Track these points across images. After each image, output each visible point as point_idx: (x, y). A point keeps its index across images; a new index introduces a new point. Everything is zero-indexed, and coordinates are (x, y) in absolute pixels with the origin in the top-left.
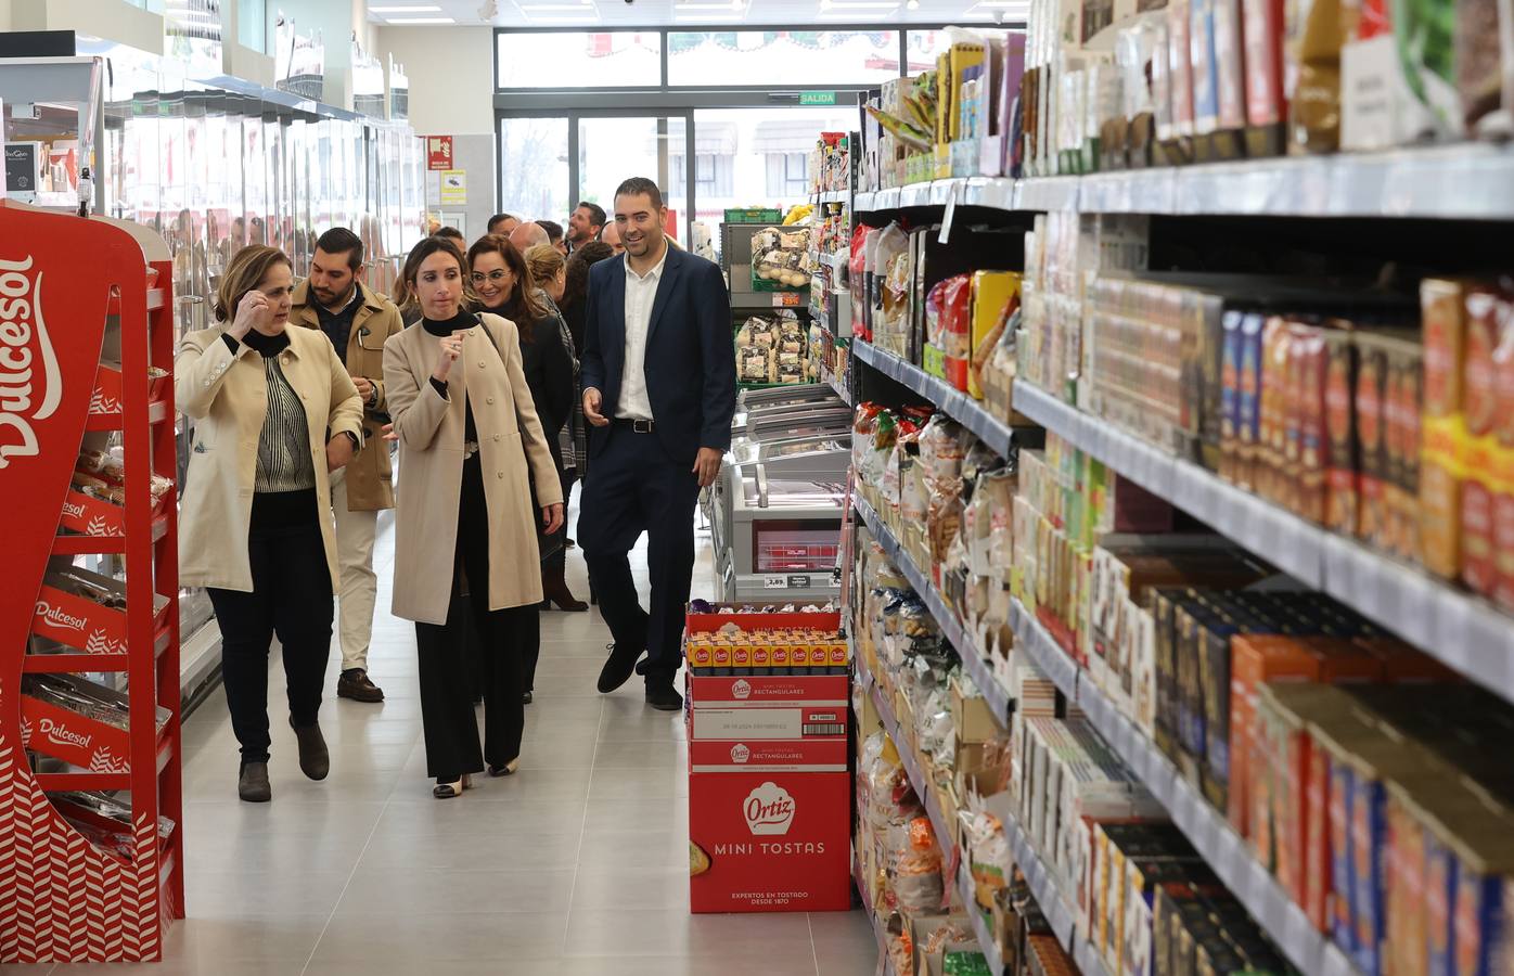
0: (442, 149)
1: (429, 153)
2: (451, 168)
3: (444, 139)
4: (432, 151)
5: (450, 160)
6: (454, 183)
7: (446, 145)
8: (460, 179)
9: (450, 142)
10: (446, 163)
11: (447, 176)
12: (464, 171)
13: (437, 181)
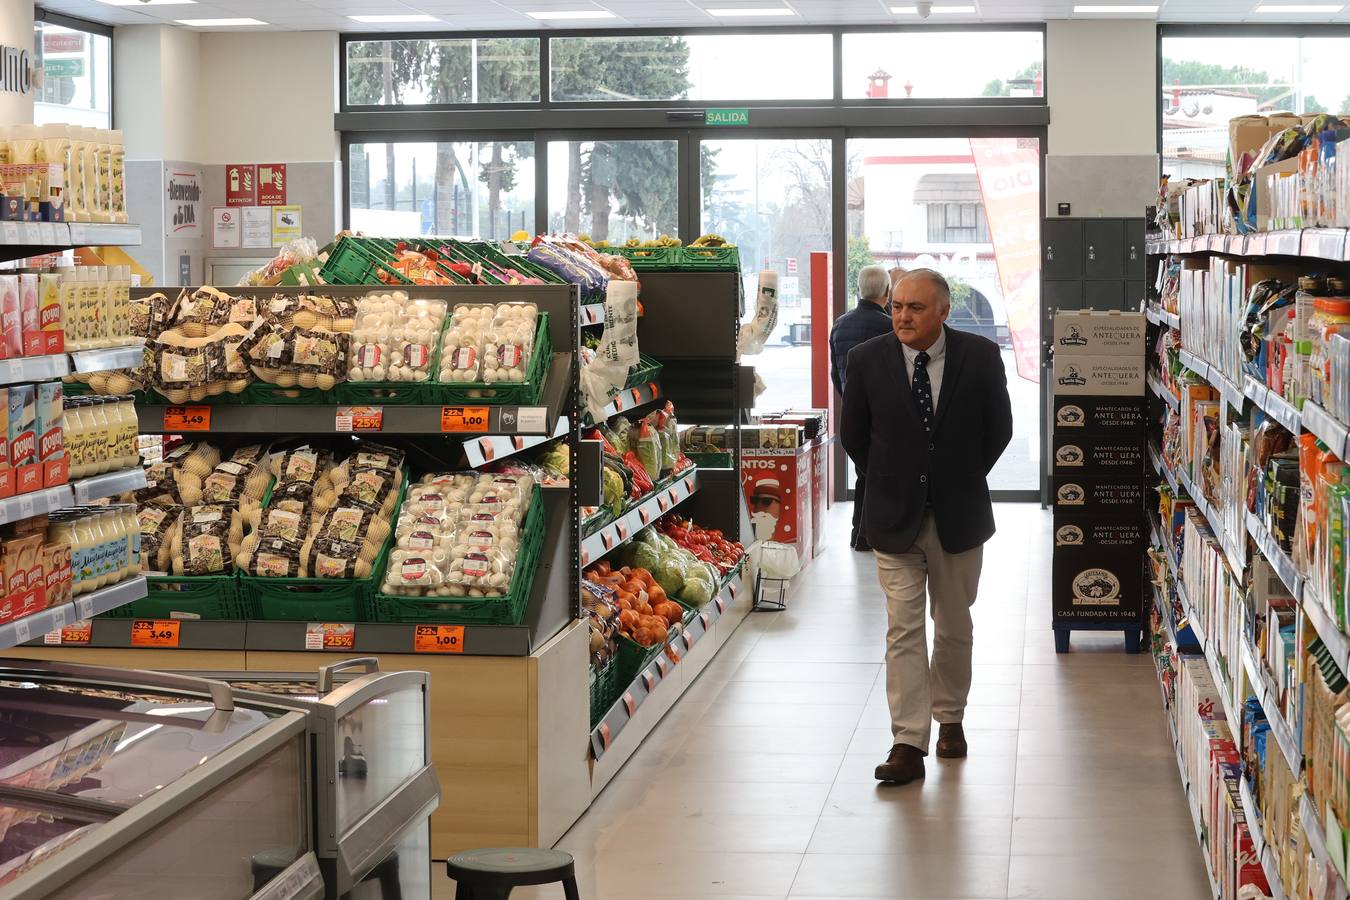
0: (274, 179)
1: (259, 185)
2: (284, 204)
3: (276, 168)
4: (262, 183)
5: (283, 193)
6: (286, 220)
7: (279, 175)
8: (295, 217)
9: (284, 173)
10: (279, 197)
11: (280, 213)
12: (300, 207)
13: (268, 218)
